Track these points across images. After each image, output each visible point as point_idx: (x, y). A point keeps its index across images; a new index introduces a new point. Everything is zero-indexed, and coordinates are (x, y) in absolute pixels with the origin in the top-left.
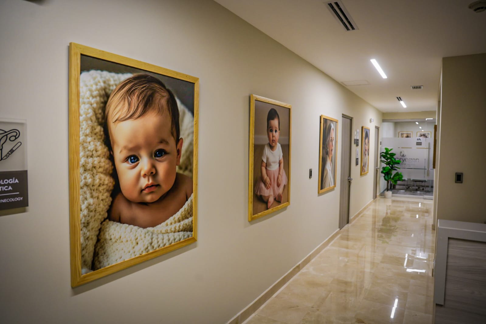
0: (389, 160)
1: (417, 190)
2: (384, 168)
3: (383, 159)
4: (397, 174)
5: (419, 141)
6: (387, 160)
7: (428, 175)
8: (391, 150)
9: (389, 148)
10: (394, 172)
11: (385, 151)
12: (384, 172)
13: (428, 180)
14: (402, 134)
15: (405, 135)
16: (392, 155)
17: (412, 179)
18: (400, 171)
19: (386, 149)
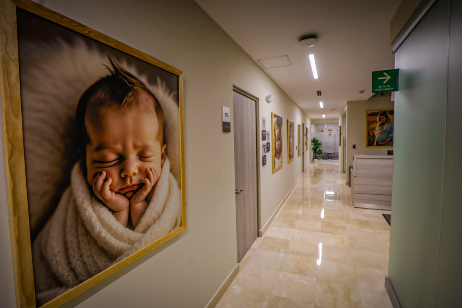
0: (315, 143)
1: (328, 158)
2: (313, 147)
3: (312, 143)
4: (320, 150)
5: (330, 133)
6: (314, 143)
7: (335, 150)
8: (316, 138)
9: (315, 138)
10: (318, 150)
11: (313, 139)
12: (314, 149)
13: (334, 153)
14: (319, 130)
15: (320, 131)
16: (317, 141)
17: (326, 153)
18: (321, 149)
19: (314, 138)
